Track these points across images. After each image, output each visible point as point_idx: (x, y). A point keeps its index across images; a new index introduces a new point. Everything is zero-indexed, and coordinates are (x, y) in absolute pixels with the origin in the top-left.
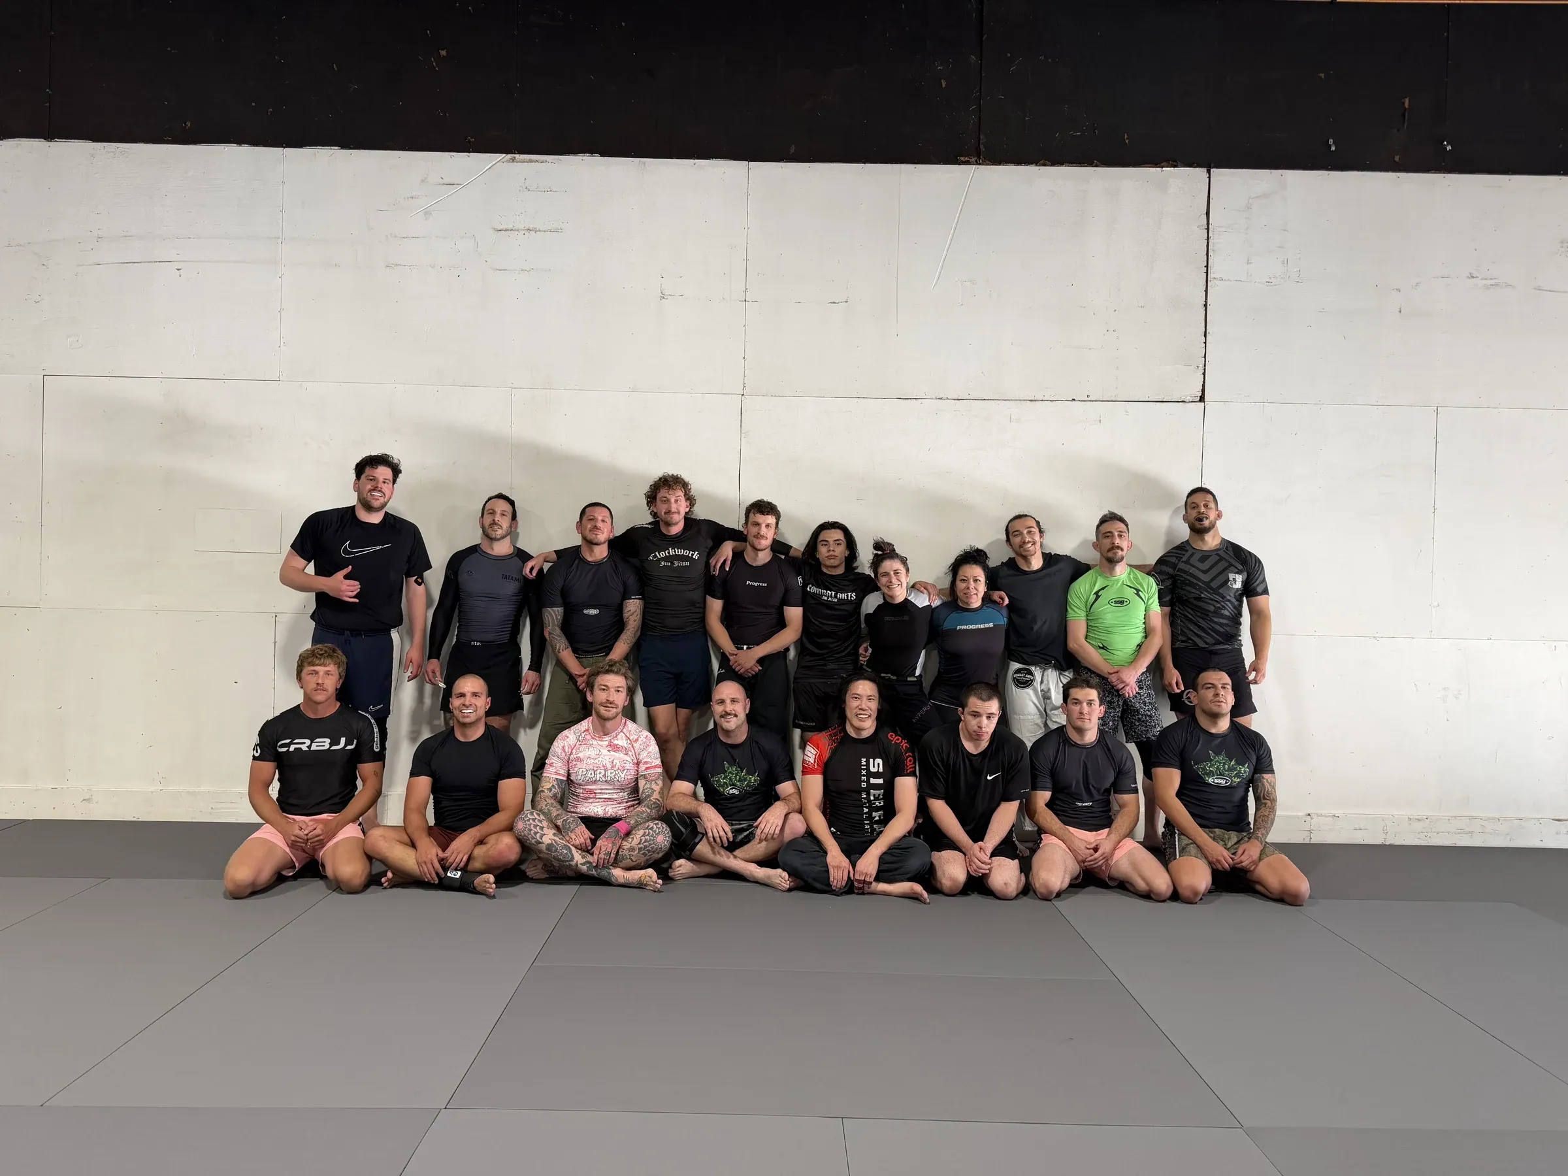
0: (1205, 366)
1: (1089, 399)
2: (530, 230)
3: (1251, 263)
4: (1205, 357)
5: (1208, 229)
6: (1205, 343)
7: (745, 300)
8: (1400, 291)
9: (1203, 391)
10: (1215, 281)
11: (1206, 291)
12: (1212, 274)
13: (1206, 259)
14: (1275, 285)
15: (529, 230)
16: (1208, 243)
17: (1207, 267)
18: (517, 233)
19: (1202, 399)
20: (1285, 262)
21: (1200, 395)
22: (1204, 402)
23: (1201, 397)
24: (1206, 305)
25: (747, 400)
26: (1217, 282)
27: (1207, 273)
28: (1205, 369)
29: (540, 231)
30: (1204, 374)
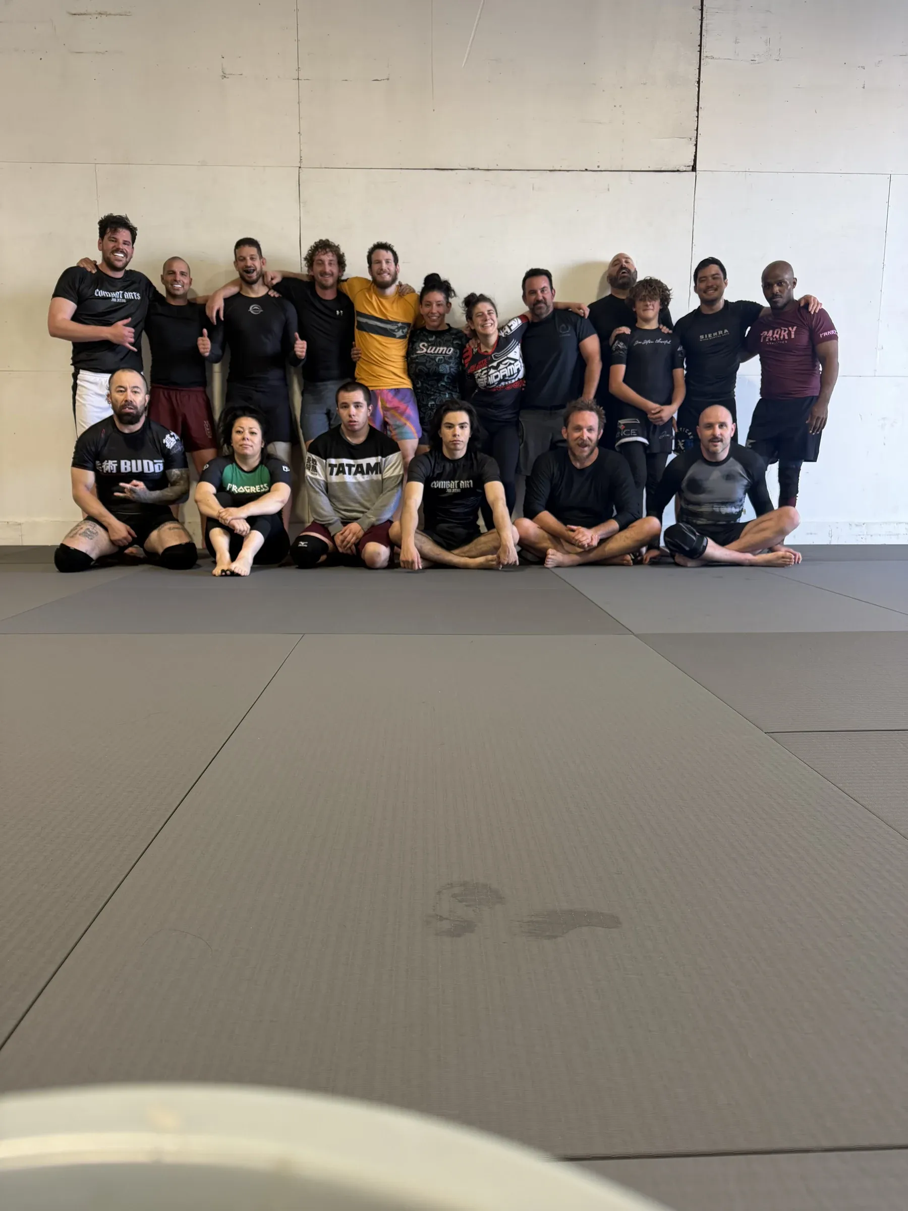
0: (697, 138)
1: (599, 169)
2: (102, 14)
3: (738, 42)
4: (697, 130)
5: (702, 10)
6: (698, 117)
7: (298, 79)
8: (864, 69)
9: (695, 160)
10: (707, 59)
11: (700, 69)
12: (704, 53)
13: (699, 39)
14: (758, 63)
15: (100, 14)
16: (702, 23)
17: (700, 46)
18: (90, 16)
19: (694, 169)
20: (768, 42)
21: (692, 164)
22: (696, 171)
23: (693, 166)
24: (699, 82)
25: (303, 171)
26: (709, 60)
27: (700, 51)
28: (697, 141)
29: (110, 14)
30: (696, 145)
